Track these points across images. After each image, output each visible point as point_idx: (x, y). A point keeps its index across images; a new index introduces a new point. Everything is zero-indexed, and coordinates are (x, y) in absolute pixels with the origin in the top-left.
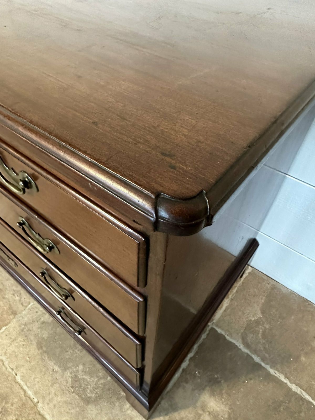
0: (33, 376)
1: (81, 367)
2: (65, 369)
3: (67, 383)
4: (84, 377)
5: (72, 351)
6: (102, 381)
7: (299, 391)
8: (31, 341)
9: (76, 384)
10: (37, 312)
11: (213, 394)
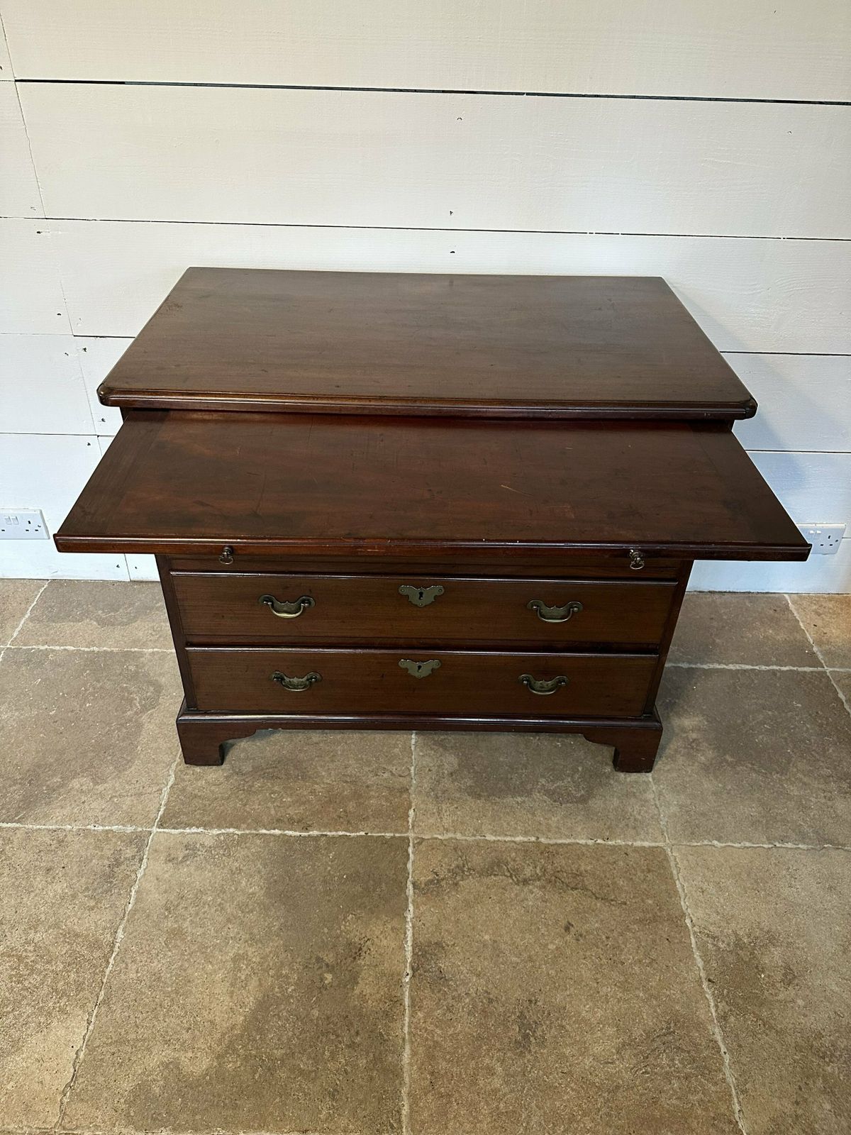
0: (505, 824)
1: (543, 781)
2: (529, 793)
3: (545, 802)
4: (555, 785)
5: (516, 775)
6: (577, 776)
7: (738, 667)
8: (460, 798)
9: (556, 796)
11: (679, 715)
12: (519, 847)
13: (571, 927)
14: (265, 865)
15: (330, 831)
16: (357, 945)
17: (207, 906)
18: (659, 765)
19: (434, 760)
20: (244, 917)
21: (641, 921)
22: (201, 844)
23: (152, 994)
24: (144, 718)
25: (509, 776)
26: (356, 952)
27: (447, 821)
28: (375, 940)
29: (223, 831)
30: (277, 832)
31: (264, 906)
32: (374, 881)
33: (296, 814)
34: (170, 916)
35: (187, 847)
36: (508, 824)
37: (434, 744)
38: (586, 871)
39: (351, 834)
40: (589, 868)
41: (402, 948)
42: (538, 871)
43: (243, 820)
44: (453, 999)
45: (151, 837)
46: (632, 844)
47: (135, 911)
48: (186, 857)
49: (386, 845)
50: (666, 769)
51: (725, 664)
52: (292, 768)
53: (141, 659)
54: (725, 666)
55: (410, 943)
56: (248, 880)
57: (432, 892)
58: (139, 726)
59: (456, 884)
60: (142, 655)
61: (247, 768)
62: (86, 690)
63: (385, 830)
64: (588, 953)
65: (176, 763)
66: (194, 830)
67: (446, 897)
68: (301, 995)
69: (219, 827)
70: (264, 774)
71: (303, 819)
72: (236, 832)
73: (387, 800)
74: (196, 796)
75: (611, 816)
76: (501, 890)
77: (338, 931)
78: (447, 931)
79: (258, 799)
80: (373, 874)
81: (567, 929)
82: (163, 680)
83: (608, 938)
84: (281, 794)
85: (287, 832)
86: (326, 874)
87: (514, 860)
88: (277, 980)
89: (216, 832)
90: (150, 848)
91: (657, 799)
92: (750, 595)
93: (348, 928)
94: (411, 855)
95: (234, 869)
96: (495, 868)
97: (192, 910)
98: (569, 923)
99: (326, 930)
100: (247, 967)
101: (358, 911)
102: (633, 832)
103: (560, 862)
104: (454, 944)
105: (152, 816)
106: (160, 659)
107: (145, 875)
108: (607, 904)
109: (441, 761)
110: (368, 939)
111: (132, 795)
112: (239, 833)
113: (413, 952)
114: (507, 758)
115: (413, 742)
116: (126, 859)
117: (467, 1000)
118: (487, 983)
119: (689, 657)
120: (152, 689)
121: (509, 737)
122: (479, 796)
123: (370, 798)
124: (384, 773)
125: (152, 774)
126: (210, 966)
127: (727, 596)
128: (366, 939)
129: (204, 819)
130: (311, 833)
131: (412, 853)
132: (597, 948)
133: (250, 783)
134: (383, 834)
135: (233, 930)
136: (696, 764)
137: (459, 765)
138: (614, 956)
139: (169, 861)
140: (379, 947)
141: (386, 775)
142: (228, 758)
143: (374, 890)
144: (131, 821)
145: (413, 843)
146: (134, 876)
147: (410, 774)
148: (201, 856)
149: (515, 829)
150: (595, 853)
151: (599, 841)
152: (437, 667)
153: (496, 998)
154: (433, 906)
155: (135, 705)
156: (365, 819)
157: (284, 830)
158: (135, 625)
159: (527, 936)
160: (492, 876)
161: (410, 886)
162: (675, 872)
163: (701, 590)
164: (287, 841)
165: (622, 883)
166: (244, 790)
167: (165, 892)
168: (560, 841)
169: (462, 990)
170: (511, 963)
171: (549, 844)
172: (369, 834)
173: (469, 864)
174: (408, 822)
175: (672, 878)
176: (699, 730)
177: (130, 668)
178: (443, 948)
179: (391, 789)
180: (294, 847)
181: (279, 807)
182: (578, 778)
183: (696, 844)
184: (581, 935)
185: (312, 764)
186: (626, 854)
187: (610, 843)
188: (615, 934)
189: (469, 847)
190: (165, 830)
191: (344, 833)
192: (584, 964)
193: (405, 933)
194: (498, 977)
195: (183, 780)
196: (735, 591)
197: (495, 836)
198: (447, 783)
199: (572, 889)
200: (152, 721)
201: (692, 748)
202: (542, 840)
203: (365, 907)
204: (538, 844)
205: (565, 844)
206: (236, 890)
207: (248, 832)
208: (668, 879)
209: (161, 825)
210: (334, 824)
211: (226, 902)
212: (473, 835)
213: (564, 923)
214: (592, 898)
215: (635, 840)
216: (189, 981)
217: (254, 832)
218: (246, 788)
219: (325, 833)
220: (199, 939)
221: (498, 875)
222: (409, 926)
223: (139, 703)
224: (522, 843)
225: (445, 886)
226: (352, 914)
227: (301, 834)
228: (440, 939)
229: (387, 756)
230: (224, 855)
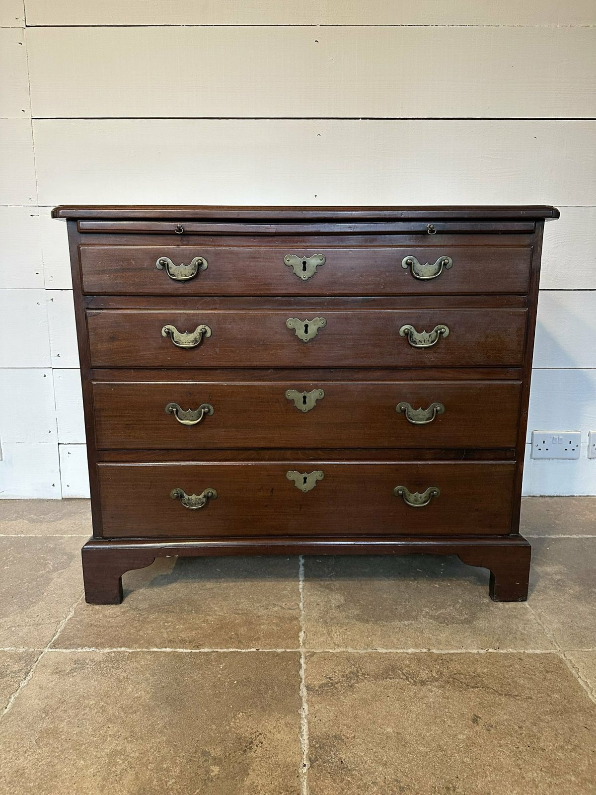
0: (395, 640)
1: (427, 610)
2: (415, 618)
3: (432, 624)
4: (439, 612)
5: (401, 606)
6: (458, 606)
7: (580, 536)
8: (348, 623)
9: (441, 620)
10: (317, 604)
11: (540, 565)
12: (412, 656)
13: (478, 719)
14: (154, 675)
15: (222, 649)
16: (247, 739)
17: (88, 709)
18: (532, 596)
19: (321, 597)
20: (126, 717)
21: (552, 712)
22: (90, 660)
23: (10, 789)
24: (55, 575)
25: (394, 607)
26: (247, 745)
27: (338, 639)
28: (268, 734)
29: (115, 650)
30: (168, 650)
31: (149, 707)
32: (265, 685)
33: (188, 637)
34: (47, 718)
35: (75, 662)
36: (398, 640)
37: (320, 587)
38: (483, 673)
39: (242, 651)
40: (485, 670)
41: (297, 741)
42: (434, 675)
43: (136, 641)
44: (358, 788)
45: (41, 655)
46: (524, 652)
47: (10, 714)
48: (73, 670)
49: (277, 658)
50: (540, 598)
51: (569, 535)
52: (186, 605)
53: (61, 540)
54: (569, 536)
55: (305, 737)
56: (135, 687)
57: (327, 692)
58: (49, 580)
59: (351, 686)
60: (62, 538)
61: (144, 605)
62: (7, 559)
63: (277, 646)
64: (503, 742)
65: (77, 603)
66: (87, 649)
67: (342, 697)
68: (182, 787)
69: (111, 646)
70: (160, 609)
71: (194, 640)
72: (128, 650)
73: (277, 625)
74: (92, 625)
75: (498, 631)
76: (398, 690)
77: (228, 728)
78: (345, 725)
79: (152, 626)
80: (265, 680)
81: (475, 720)
82: (77, 552)
83: (520, 727)
84: (174, 623)
85: (178, 650)
86: (216, 680)
87: (409, 667)
88: (157, 773)
89: (107, 650)
90: (38, 663)
91: (538, 619)
92: (574, 497)
93: (238, 724)
94: (303, 665)
96: (390, 673)
97: (71, 712)
98: (477, 716)
99: (214, 727)
100: (123, 762)
101: (249, 710)
102: (523, 643)
103: (455, 666)
104: (354, 737)
105: (46, 640)
107: (27, 685)
108: (512, 699)
109: (328, 598)
110: (260, 734)
111: (30, 626)
112: (131, 651)
113: (310, 745)
114: (390, 595)
115: (301, 586)
116: (11, 672)
117: (375, 789)
118: (395, 772)
119: (537, 531)
120: (65, 557)
121: (390, 582)
122: (367, 621)
123: (261, 624)
124: (274, 607)
125: (53, 611)
126: (82, 762)
127: (555, 498)
128: (257, 734)
129: (97, 641)
130: (202, 650)
131: (305, 663)
132: (512, 736)
133: (145, 616)
134: (274, 650)
135: (113, 729)
136: (566, 595)
137: (345, 600)
138: (531, 743)
139: (56, 673)
140: (272, 740)
141: (276, 609)
142: (126, 600)
143: (266, 693)
144: (25, 643)
145: (306, 657)
146: (16, 685)
147: (299, 608)
148: (89, 669)
149: (406, 643)
150: (489, 659)
151: (491, 650)
152: (320, 478)
153: (408, 786)
154: (329, 705)
155: (48, 567)
156: (257, 639)
157: (175, 648)
158: (60, 522)
159: (433, 728)
160: (388, 679)
161: (303, 689)
162: (573, 672)
163: (535, 495)
164: (177, 656)
165: (522, 682)
166: (139, 620)
167: (47, 698)
168: (452, 652)
169: (368, 779)
170: (420, 752)
171: (441, 654)
172: (260, 650)
173: (363, 670)
174: (299, 641)
175: (572, 676)
176: (561, 573)
177: (50, 545)
178: (343, 740)
179: (281, 619)
180: (185, 660)
181: (172, 632)
182: (460, 607)
183: (587, 650)
184: (491, 726)
185: (206, 602)
186: (520, 659)
188: (528, 723)
189: (361, 657)
190: (56, 650)
191: (234, 650)
192: (500, 752)
193: (300, 728)
194: (407, 766)
195: (82, 614)
196: (561, 495)
197: (387, 649)
198: (336, 613)
199: (472, 687)
200: (61, 577)
201: (559, 585)
202: (434, 651)
203: (257, 706)
204: (430, 654)
205: (457, 653)
206: (121, 694)
207: (139, 650)
208: (567, 676)
209: (54, 646)
210: (226, 643)
211: (109, 705)
212: (364, 649)
213: (471, 716)
214: (495, 694)
215: (527, 649)
216: (56, 777)
217: (146, 650)
218: (141, 619)
219: (216, 650)
220: (75, 737)
221: (393, 678)
222: (304, 722)
223: (52, 566)
224: (414, 654)
225: (339, 688)
226: (242, 712)
227: (192, 651)
228: (339, 733)
229: (277, 596)
230: (113, 667)
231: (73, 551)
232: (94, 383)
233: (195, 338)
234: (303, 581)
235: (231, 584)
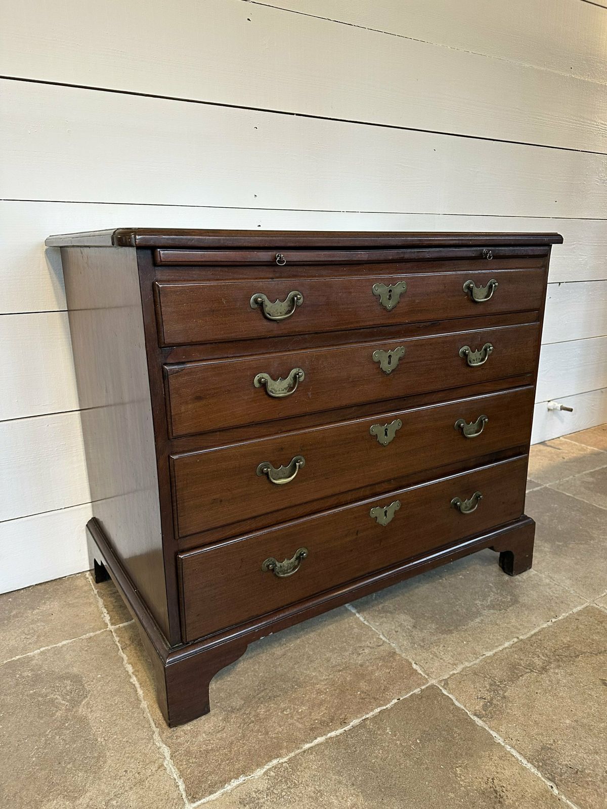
0: (488, 640)
1: (478, 602)
2: (479, 613)
3: (495, 614)
4: (489, 601)
5: (458, 606)
6: (494, 590)
8: (439, 639)
9: (497, 607)
10: (396, 632)
14: (339, 773)
15: (368, 713)
16: (489, 790)
19: (391, 623)
22: (256, 792)
24: (82, 710)
25: (454, 609)
26: (495, 796)
27: (448, 658)
28: (498, 776)
29: (267, 767)
30: (320, 740)
32: (445, 730)
33: (323, 716)
35: (242, 803)
36: (489, 638)
37: (379, 614)
38: (569, 642)
39: (387, 707)
40: (568, 639)
41: (524, 769)
42: (543, 658)
43: (279, 746)
46: (573, 612)
49: (424, 699)
50: (536, 563)
52: (281, 683)
53: (34, 662)
55: (525, 761)
56: (337, 796)
58: (83, 720)
59: (504, 697)
60: (31, 659)
61: (237, 702)
63: (410, 688)
65: (157, 733)
66: (234, 783)
67: (509, 711)
69: (259, 765)
70: (259, 699)
71: (333, 717)
72: (281, 761)
73: (387, 667)
74: (207, 752)
75: (542, 602)
76: (537, 684)
77: (462, 789)
78: (538, 734)
79: (275, 722)
80: (439, 726)
81: (604, 683)
82: (75, 670)
84: (292, 708)
85: (329, 735)
86: (401, 748)
87: (521, 660)
89: (259, 772)
91: (552, 581)
93: (467, 780)
94: (450, 696)
95: (312, 794)
96: (516, 671)
98: (602, 680)
99: (452, 795)
101: (460, 762)
102: (564, 605)
103: (548, 645)
104: (554, 741)
105: (175, 795)
106: (55, 654)
109: (397, 621)
110: (492, 779)
111: (131, 788)
112: (285, 759)
113: (535, 766)
114: (439, 599)
115: (362, 619)
120: (68, 682)
122: (451, 632)
123: (372, 672)
124: (364, 650)
125: (138, 756)
128: (490, 780)
129: (237, 767)
130: (351, 724)
131: (449, 693)
133: (253, 713)
134: (412, 693)
137: (413, 618)
140: (507, 779)
141: (367, 651)
142: (211, 703)
143: (454, 738)
145: (443, 687)
147: (384, 642)
148: (267, 802)
150: (560, 628)
151: (554, 620)
152: (397, 509)
154: (508, 723)
155: (60, 704)
156: (386, 689)
157: (326, 735)
159: (590, 704)
160: (521, 678)
161: (475, 718)
164: (337, 741)
165: (597, 638)
166: (253, 722)
168: (533, 632)
169: (599, 771)
171: (528, 638)
172: (401, 699)
173: (496, 678)
174: (420, 674)
177: (25, 674)
178: (550, 749)
179: (382, 658)
180: (350, 742)
181: (301, 718)
182: (497, 591)
183: (603, 595)
185: (296, 671)
186: (576, 619)
187: (560, 618)
189: (482, 667)
190: (202, 801)
191: (379, 709)
193: (513, 756)
195: (180, 744)
197: (490, 651)
198: (419, 634)
199: (576, 657)
200: (94, 709)
202: (521, 637)
203: (461, 755)
204: (522, 641)
205: (538, 633)
207: (292, 754)
209: (193, 798)
210: (364, 706)
212: (476, 659)
213: (599, 681)
214: (593, 656)
215: (572, 609)
217: (299, 751)
218: (253, 719)
219: (364, 718)
221: (523, 675)
222: (508, 748)
223: (63, 700)
224: (512, 646)
225: (498, 703)
226: (457, 767)
227: (344, 729)
228: (541, 744)
229: (353, 638)
230: (289, 787)
231: (67, 671)
232: (175, 457)
233: (289, 385)
234: (359, 612)
235: (298, 641)
